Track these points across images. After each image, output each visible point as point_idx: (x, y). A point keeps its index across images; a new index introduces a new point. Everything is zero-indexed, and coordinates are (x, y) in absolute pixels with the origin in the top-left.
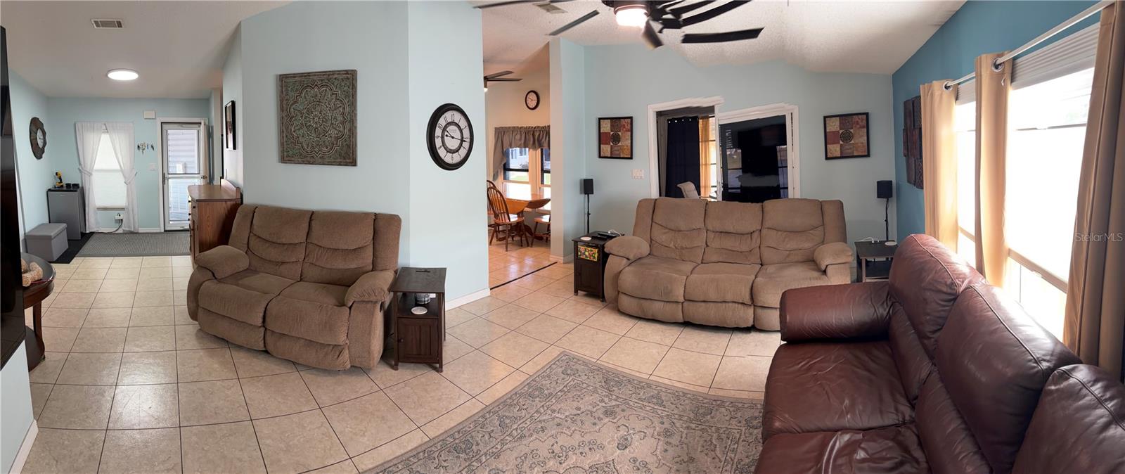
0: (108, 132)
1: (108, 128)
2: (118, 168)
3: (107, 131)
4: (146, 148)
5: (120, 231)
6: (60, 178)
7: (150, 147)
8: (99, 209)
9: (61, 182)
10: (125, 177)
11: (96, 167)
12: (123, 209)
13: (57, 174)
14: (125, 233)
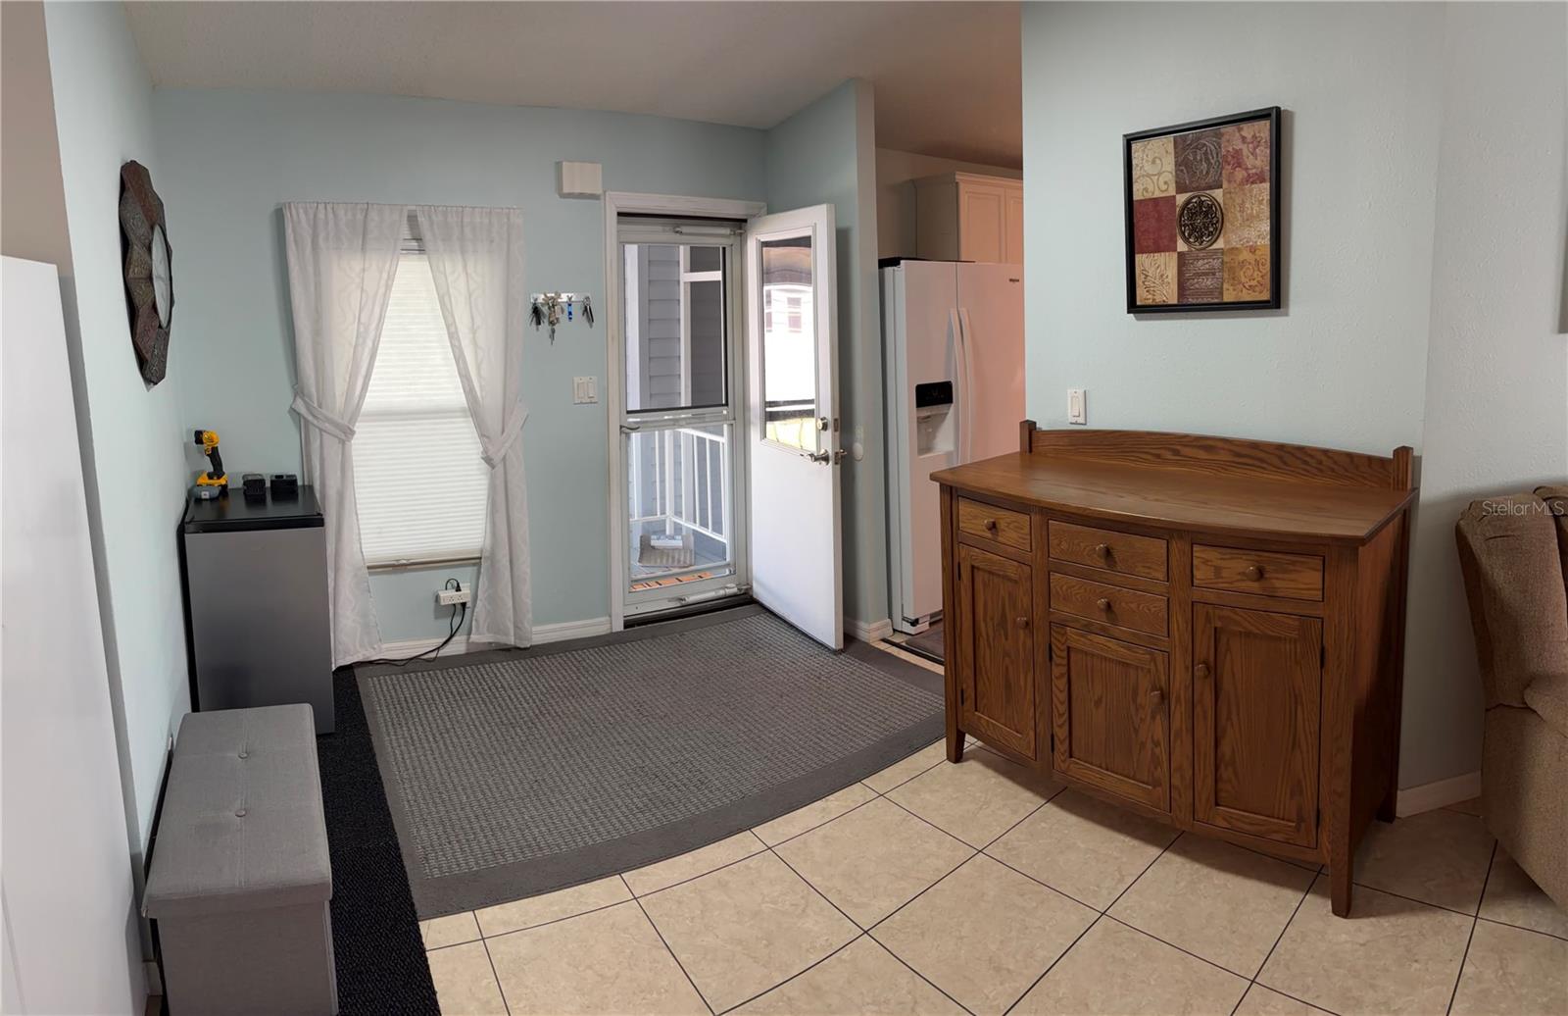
0: (421, 251)
1: (427, 236)
2: (459, 398)
3: (419, 244)
4: (563, 318)
5: (457, 647)
6: (214, 456)
7: (577, 311)
8: (375, 569)
9: (218, 471)
10: (483, 434)
11: (373, 400)
12: (475, 561)
13: (199, 437)
14: (480, 657)
